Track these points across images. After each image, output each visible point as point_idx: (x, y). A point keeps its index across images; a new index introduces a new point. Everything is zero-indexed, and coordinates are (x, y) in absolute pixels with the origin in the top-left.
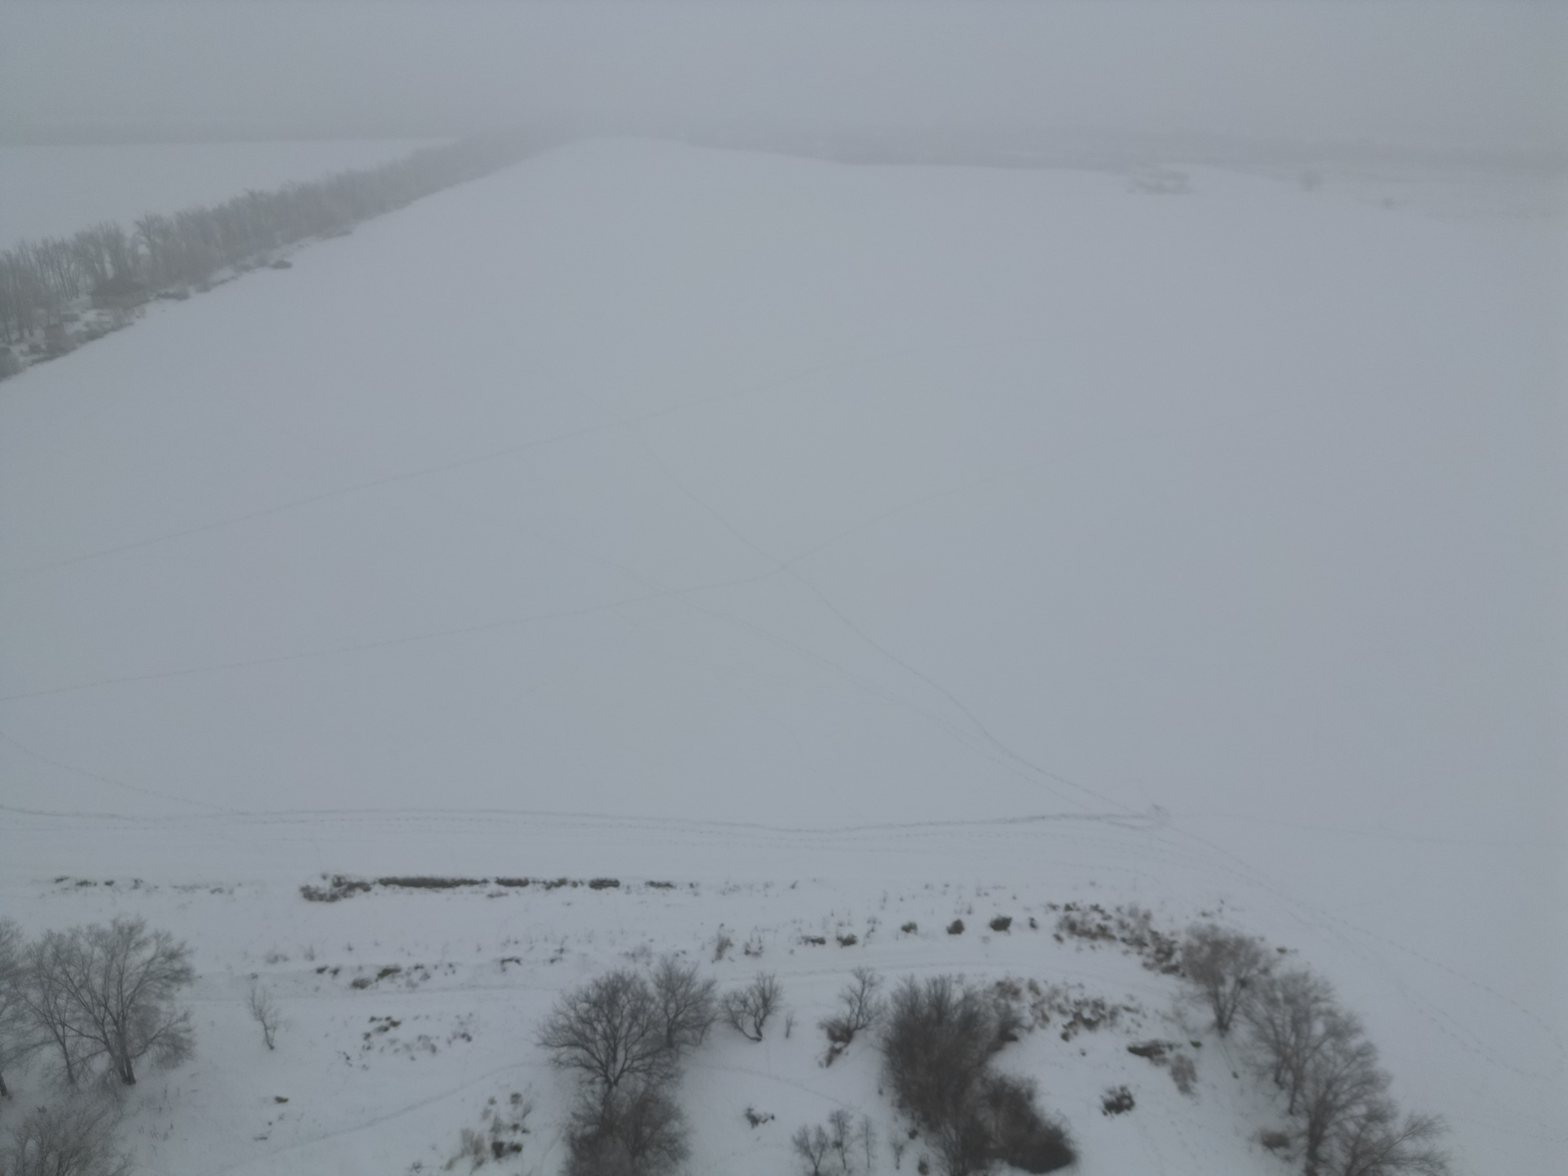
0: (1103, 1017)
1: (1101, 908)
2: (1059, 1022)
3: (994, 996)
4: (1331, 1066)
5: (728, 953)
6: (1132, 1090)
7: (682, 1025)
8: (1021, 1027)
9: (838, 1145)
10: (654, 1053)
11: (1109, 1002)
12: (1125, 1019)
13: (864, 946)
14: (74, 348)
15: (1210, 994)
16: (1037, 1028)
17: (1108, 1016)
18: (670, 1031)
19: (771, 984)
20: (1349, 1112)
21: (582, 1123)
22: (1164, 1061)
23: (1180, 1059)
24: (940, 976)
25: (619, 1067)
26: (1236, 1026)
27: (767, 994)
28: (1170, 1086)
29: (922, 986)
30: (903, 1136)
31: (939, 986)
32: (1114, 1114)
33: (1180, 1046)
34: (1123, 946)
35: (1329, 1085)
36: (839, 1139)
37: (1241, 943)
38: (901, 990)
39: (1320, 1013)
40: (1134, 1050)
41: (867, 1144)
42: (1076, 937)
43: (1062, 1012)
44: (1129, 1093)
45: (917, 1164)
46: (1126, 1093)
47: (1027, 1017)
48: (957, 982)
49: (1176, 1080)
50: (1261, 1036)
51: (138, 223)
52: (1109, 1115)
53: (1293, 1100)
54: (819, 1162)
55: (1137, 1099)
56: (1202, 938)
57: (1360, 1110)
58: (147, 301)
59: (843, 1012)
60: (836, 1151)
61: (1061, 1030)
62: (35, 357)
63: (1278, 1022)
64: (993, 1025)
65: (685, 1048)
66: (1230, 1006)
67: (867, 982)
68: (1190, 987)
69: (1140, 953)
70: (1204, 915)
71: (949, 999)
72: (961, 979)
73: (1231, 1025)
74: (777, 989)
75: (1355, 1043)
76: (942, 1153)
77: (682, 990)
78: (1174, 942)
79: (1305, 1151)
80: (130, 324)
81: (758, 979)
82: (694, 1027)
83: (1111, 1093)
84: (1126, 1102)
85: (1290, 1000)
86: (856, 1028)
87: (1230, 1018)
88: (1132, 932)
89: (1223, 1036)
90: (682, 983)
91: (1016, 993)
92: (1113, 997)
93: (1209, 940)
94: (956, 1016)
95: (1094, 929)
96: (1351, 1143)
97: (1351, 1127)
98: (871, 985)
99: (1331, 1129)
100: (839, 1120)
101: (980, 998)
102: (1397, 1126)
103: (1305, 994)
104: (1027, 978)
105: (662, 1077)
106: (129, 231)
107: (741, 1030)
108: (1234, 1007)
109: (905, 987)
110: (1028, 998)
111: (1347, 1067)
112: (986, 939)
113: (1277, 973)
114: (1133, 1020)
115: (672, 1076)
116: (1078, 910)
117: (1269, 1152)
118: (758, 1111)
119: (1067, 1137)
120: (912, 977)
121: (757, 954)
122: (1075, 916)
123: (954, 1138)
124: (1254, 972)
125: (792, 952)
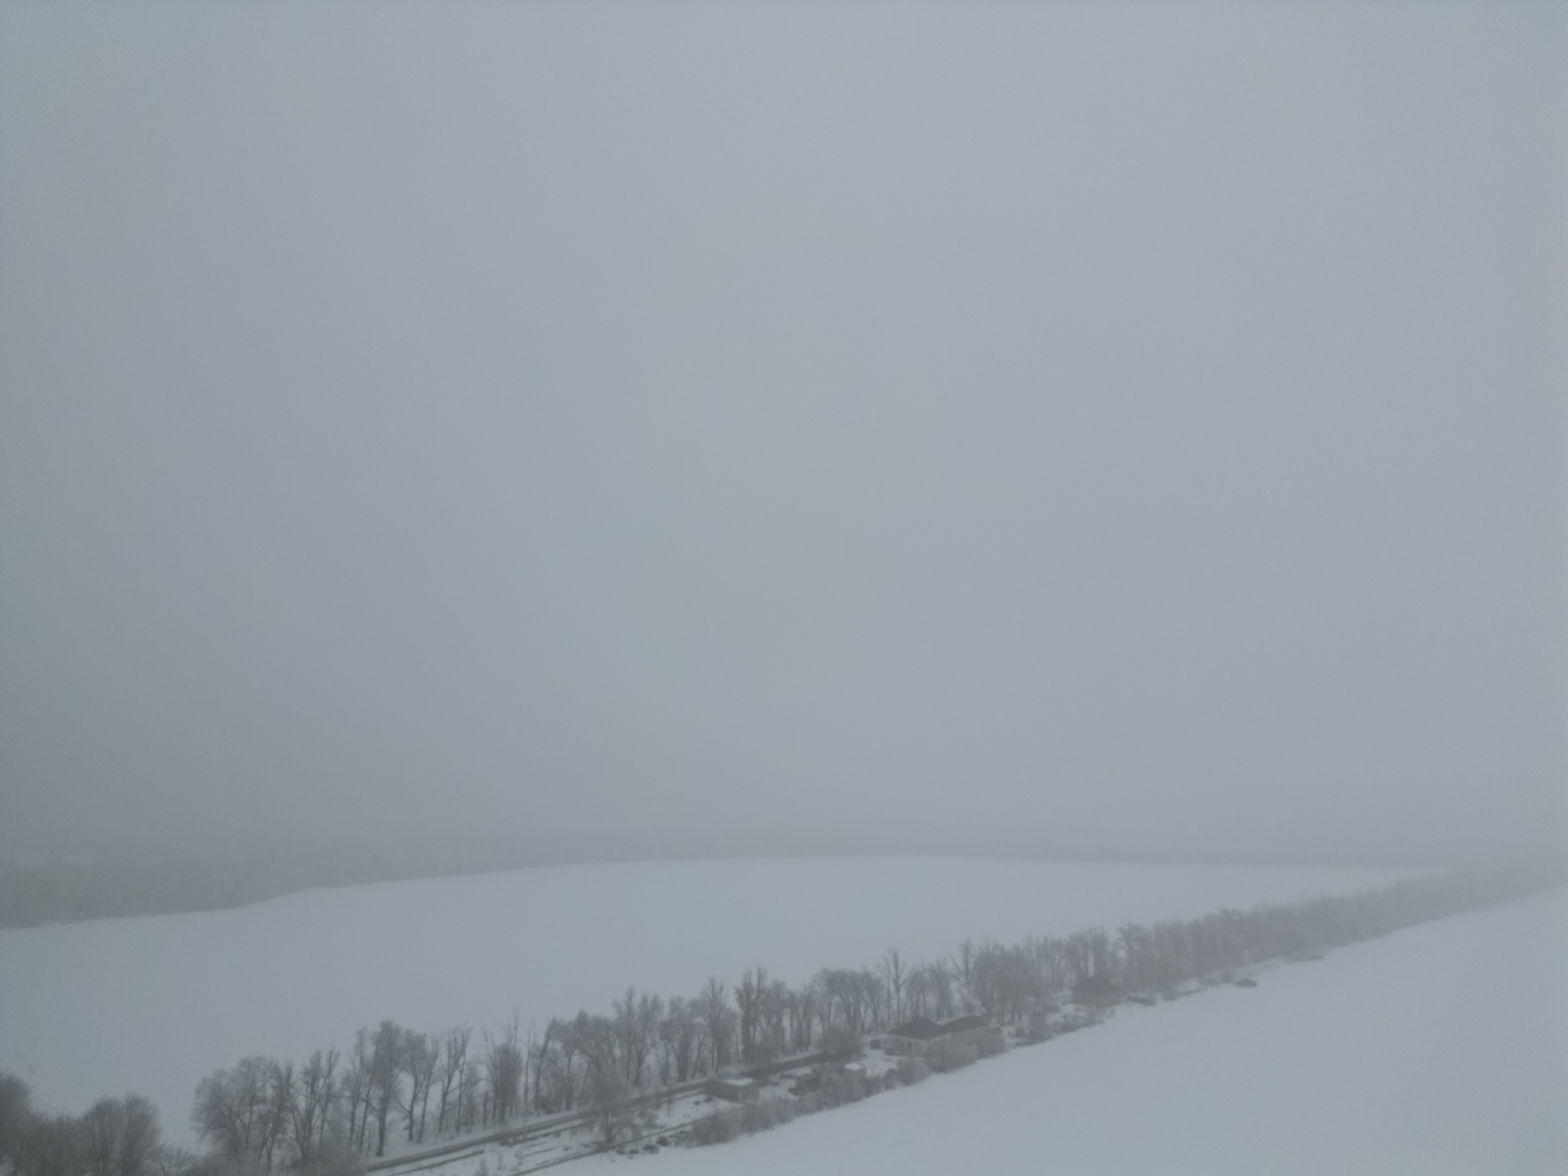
14: (1050, 1037)
51: (1122, 930)
58: (1118, 1003)
62: (1019, 1040)
80: (1101, 1022)
106: (1113, 936)
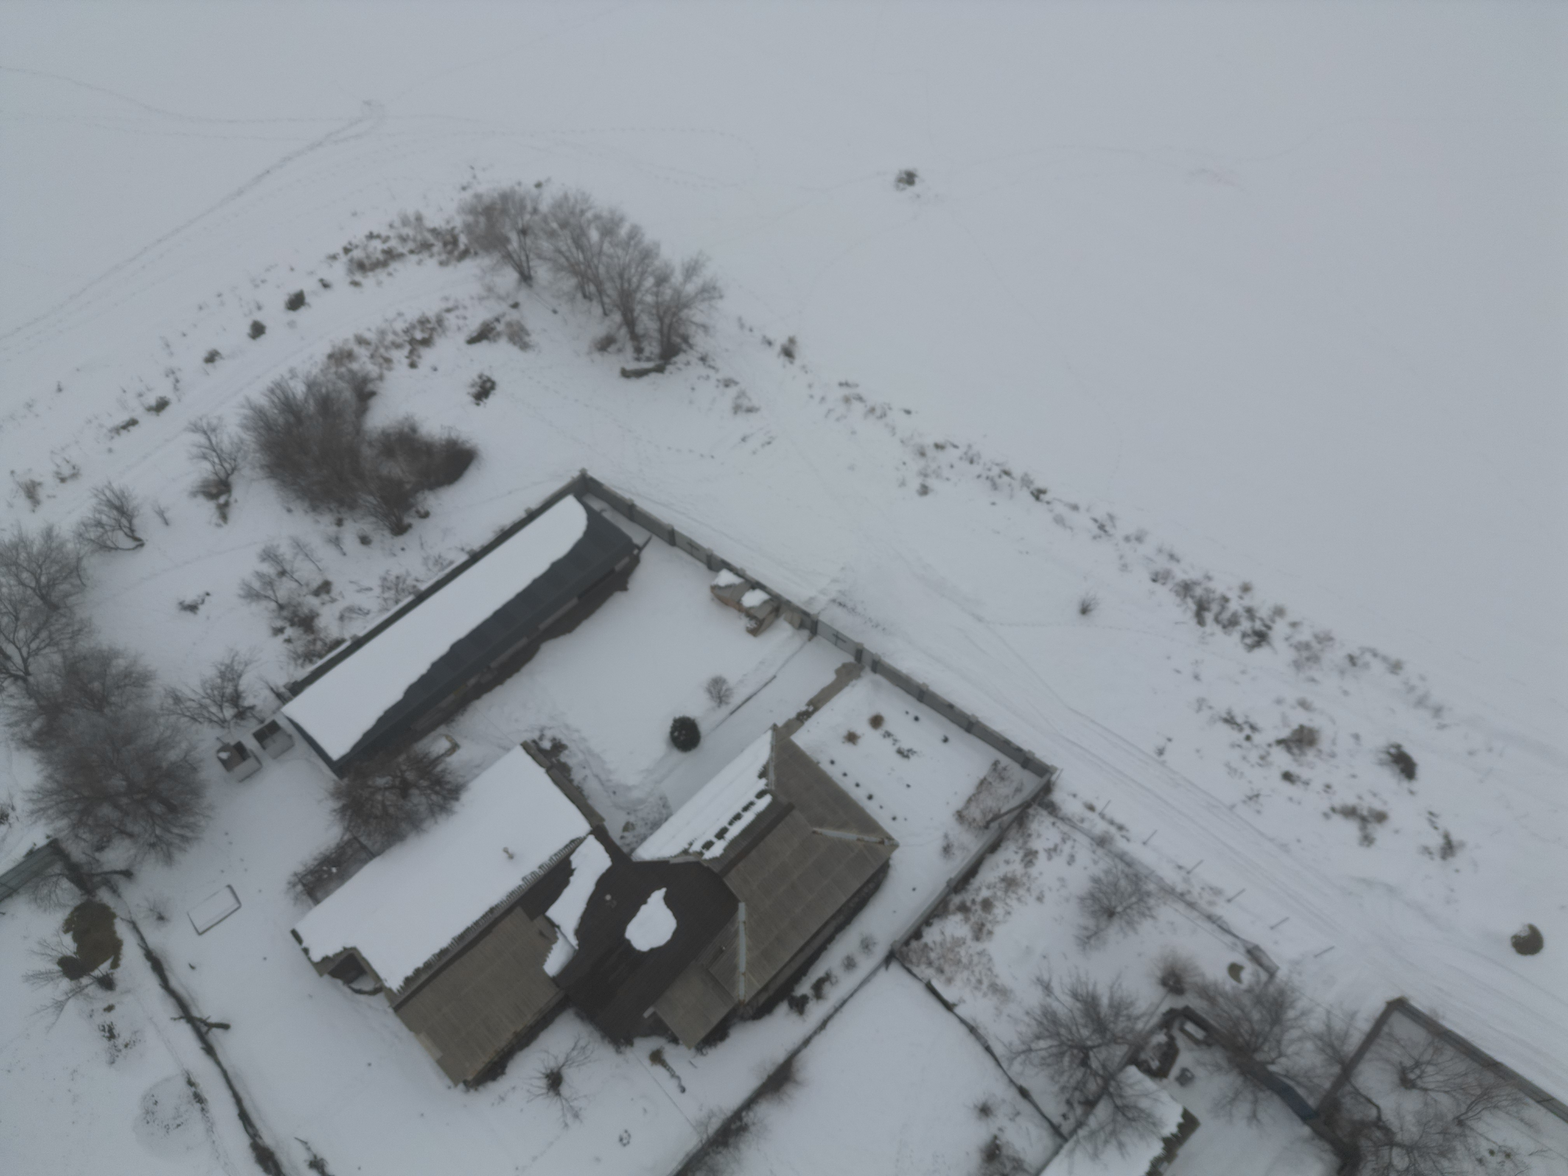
0: (433, 329)
1: (375, 233)
2: (400, 356)
3: (333, 369)
4: (616, 260)
5: (42, 494)
6: (487, 373)
7: (52, 583)
8: (372, 380)
9: (283, 573)
10: (45, 625)
11: (431, 314)
12: (451, 320)
13: (179, 400)
15: (504, 257)
16: (386, 372)
17: (436, 326)
18: (43, 597)
19: (112, 491)
20: (643, 288)
21: (24, 725)
22: (499, 334)
23: (509, 325)
24: (273, 382)
25: (17, 659)
26: (536, 272)
27: (117, 503)
28: (513, 351)
29: (263, 401)
30: (333, 529)
31: (278, 392)
32: (485, 400)
33: (504, 315)
34: (414, 258)
35: (621, 276)
36: (280, 569)
37: (505, 197)
38: (246, 417)
39: (589, 222)
40: (472, 341)
41: (307, 555)
42: (370, 274)
43: (398, 346)
44: (487, 377)
45: (357, 541)
46: (485, 378)
47: (372, 369)
48: (291, 378)
49: (515, 343)
50: (558, 268)
52: (482, 404)
53: (603, 304)
54: (276, 596)
55: (495, 378)
56: (472, 211)
57: (649, 282)
59: (205, 470)
60: (284, 579)
61: (406, 362)
63: (564, 248)
64: (348, 394)
65: (72, 600)
66: (523, 258)
67: (208, 431)
68: (486, 261)
69: (432, 256)
70: (464, 188)
71: (294, 397)
72: (293, 374)
73: (532, 273)
74: (123, 492)
75: (623, 232)
76: (373, 519)
77: (23, 556)
78: (453, 229)
79: (628, 336)
81: (96, 496)
82: (65, 578)
83: (473, 386)
84: (488, 385)
85: (564, 225)
86: (228, 475)
87: (529, 268)
88: (414, 240)
89: (530, 286)
90: (17, 550)
91: (350, 355)
92: (432, 309)
93: (480, 210)
94: (312, 407)
95: (381, 257)
96: (654, 311)
97: (649, 299)
98: (214, 430)
99: (638, 308)
100: (269, 555)
101: (321, 378)
102: (677, 278)
103: (572, 213)
104: (350, 336)
105: (71, 638)
107: (117, 549)
108: (527, 257)
109: (248, 412)
110: (362, 353)
111: (627, 255)
112: (292, 324)
113: (544, 207)
114: (458, 317)
115: (81, 630)
116: (357, 247)
117: (606, 354)
118: (190, 598)
119: (460, 441)
120: (248, 399)
121: (75, 475)
122: (357, 254)
123: (375, 502)
124: (527, 217)
125: (110, 450)
